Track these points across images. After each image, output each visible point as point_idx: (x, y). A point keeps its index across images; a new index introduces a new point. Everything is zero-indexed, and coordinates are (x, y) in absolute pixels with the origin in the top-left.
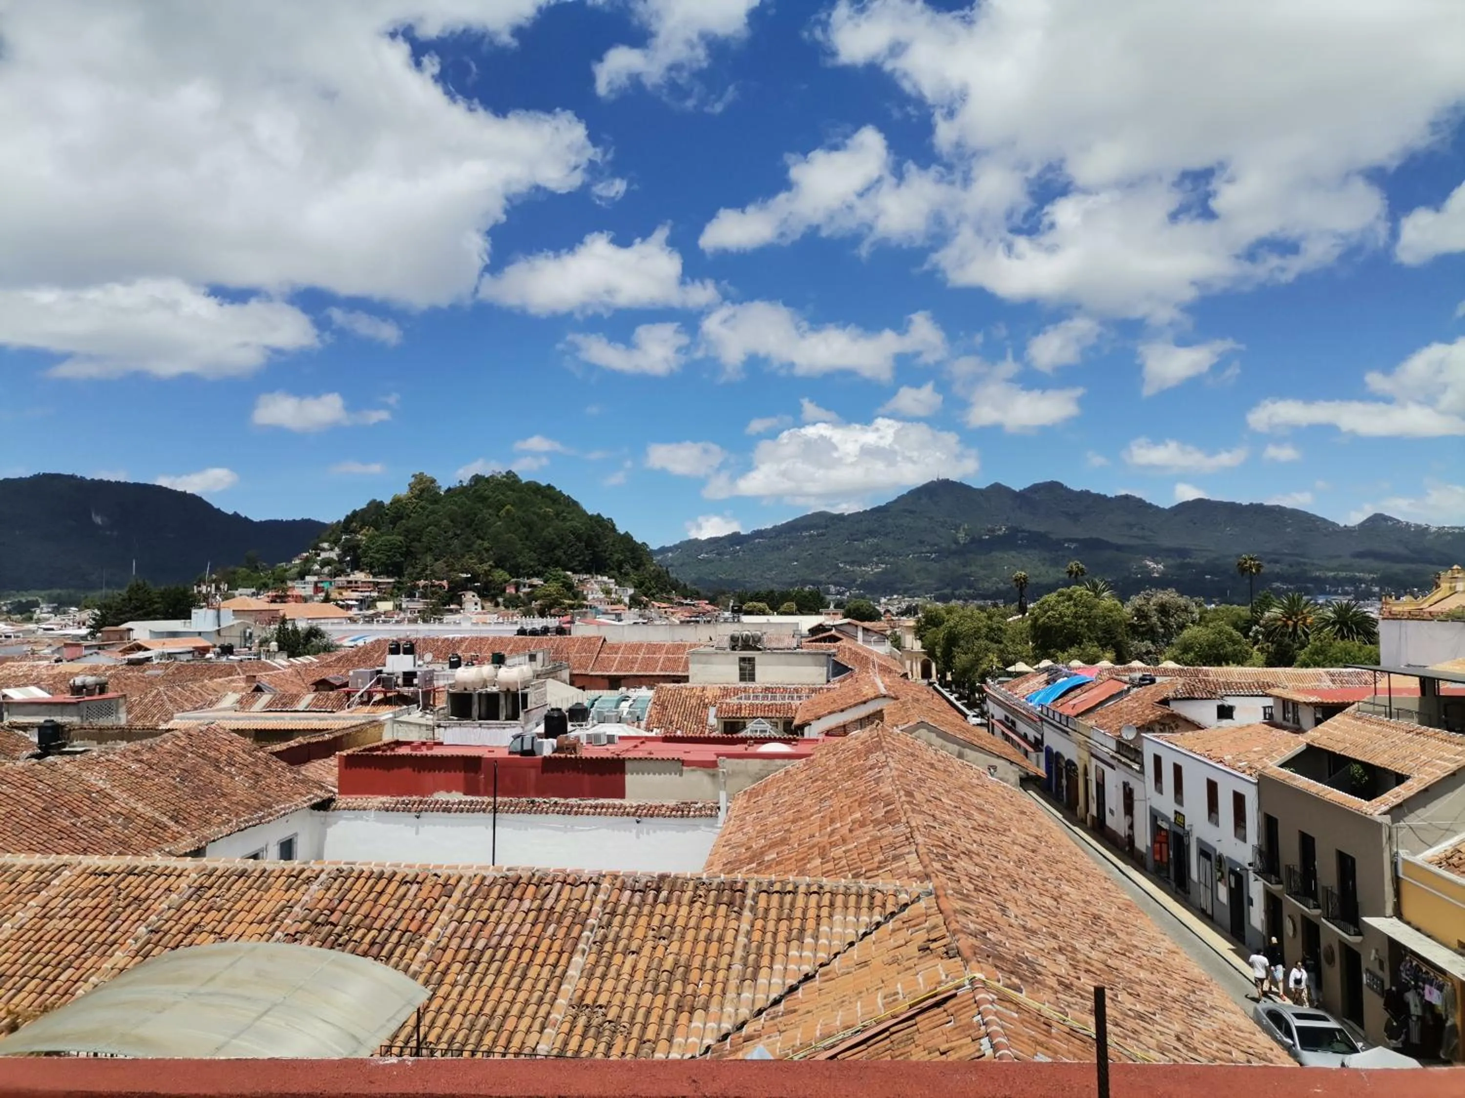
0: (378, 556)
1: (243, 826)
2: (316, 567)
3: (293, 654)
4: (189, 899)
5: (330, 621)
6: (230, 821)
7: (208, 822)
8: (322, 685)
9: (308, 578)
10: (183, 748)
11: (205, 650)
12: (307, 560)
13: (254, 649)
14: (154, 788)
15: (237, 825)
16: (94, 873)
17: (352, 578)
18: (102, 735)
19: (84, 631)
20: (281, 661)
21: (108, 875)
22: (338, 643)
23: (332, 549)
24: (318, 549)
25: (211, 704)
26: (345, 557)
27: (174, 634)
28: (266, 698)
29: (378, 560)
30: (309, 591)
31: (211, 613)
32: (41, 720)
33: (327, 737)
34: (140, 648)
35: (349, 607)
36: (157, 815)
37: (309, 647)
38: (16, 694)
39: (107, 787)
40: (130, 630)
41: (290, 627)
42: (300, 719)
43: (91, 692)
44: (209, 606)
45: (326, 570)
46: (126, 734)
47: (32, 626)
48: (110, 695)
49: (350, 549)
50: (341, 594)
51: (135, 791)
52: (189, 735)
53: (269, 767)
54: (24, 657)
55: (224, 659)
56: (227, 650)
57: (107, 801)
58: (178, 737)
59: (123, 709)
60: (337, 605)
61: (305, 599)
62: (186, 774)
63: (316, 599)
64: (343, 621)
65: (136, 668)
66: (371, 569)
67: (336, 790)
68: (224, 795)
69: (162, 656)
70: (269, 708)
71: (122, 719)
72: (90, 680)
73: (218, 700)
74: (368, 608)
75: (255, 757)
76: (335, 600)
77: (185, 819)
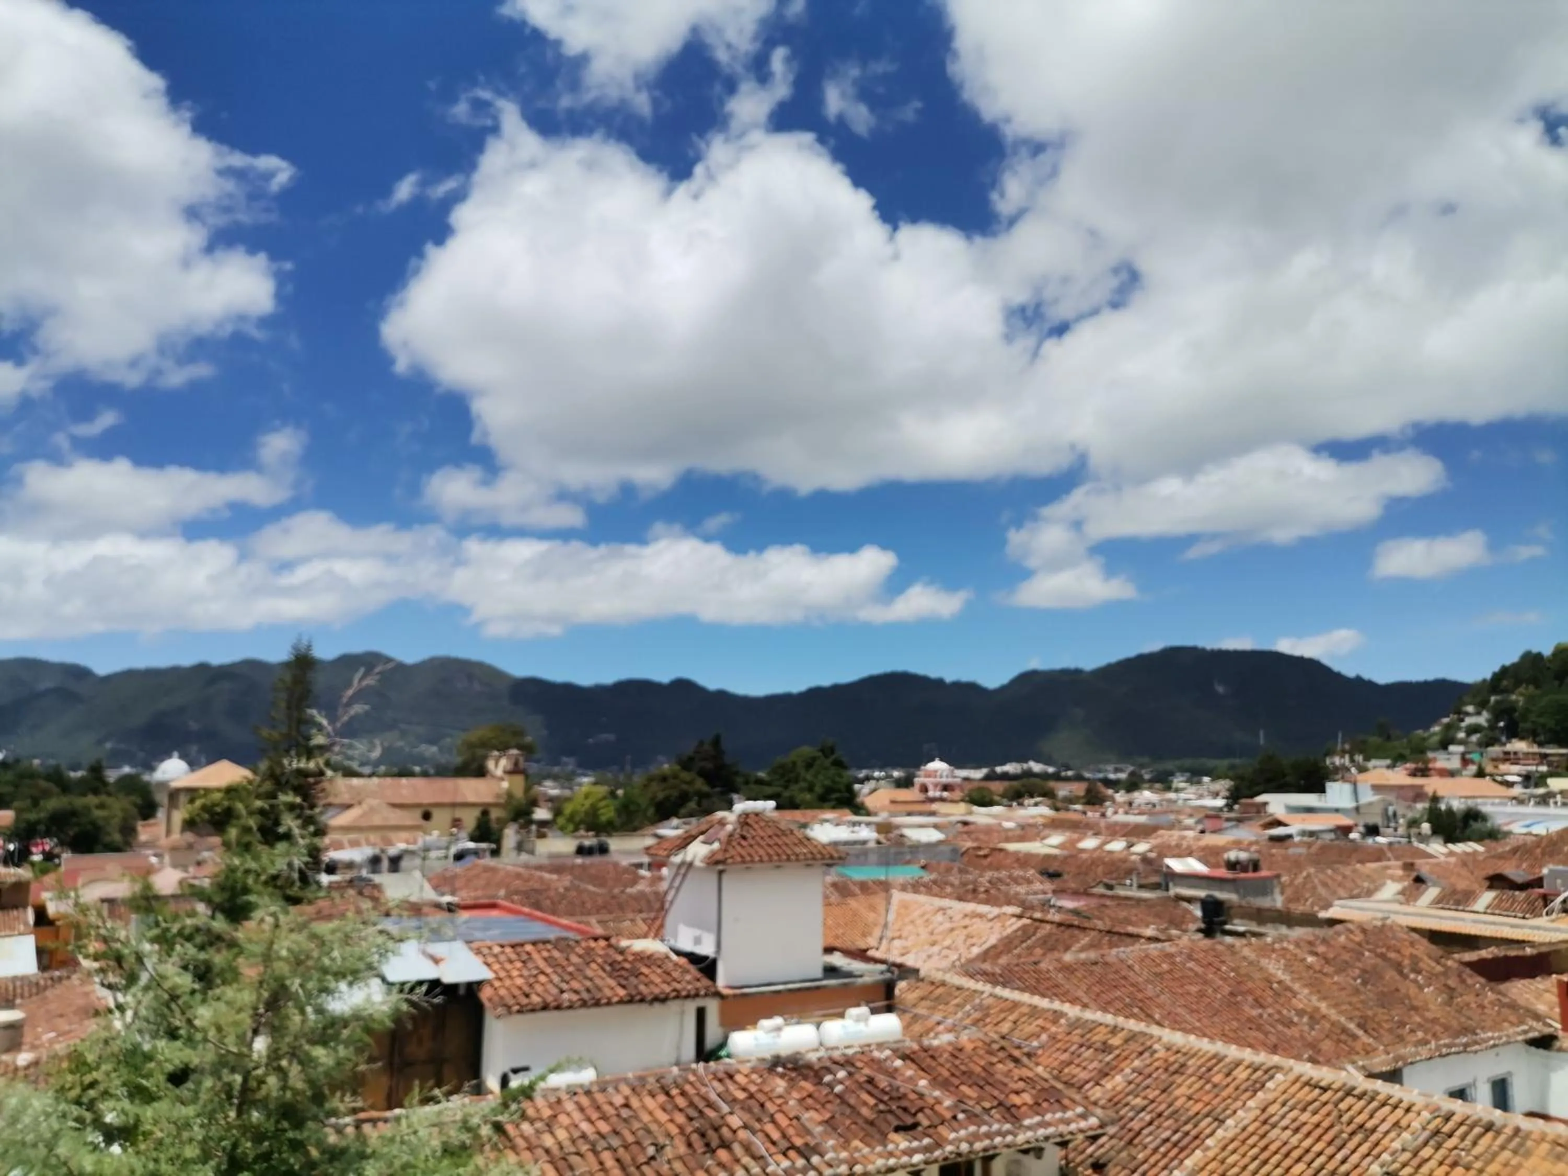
0: (1542, 720)
1: (1444, 1051)
2: (1461, 735)
3: (1450, 838)
4: (1426, 1144)
5: (1490, 801)
6: (1427, 1042)
7: (1401, 1039)
8: (1497, 881)
9: (1452, 748)
10: (1359, 944)
11: (1346, 830)
12: (1448, 727)
13: (1401, 831)
14: (1335, 987)
15: (1438, 1048)
16: (1307, 1083)
17: (1509, 747)
18: (1262, 916)
19: (1220, 802)
20: (1437, 847)
21: (1325, 1090)
22: (1506, 828)
23: (1478, 713)
24: (1464, 714)
25: (1369, 893)
26: (1498, 721)
27: (1310, 810)
28: (1432, 893)
29: (1544, 726)
30: (1455, 763)
31: (1347, 788)
32: (1202, 894)
33: (1529, 951)
34: (1279, 823)
35: (1510, 785)
36: (1343, 1019)
37: (1468, 832)
38: (1177, 865)
39: (1286, 978)
40: (1265, 804)
41: (1443, 807)
42: (1485, 923)
43: (1245, 869)
44: (1344, 779)
45: (1474, 738)
46: (1286, 918)
47: (1172, 795)
48: (1264, 873)
49: (1503, 712)
50: (1496, 767)
51: (1315, 986)
52: (1364, 931)
53: (1463, 981)
54: (1171, 827)
55: (1370, 841)
56: (1373, 830)
57: (1289, 994)
58: (1351, 932)
59: (1277, 891)
60: (1495, 780)
61: (1451, 774)
62: (1368, 976)
63: (1464, 773)
64: (1506, 800)
65: (1278, 844)
66: (1532, 735)
67: (1559, 1026)
68: (1415, 1008)
69: (1303, 833)
70: (1439, 902)
71: (1278, 901)
72: (1243, 856)
73: (1377, 889)
74: (1537, 785)
75: (1444, 966)
76: (1491, 775)
77: (1374, 1029)
